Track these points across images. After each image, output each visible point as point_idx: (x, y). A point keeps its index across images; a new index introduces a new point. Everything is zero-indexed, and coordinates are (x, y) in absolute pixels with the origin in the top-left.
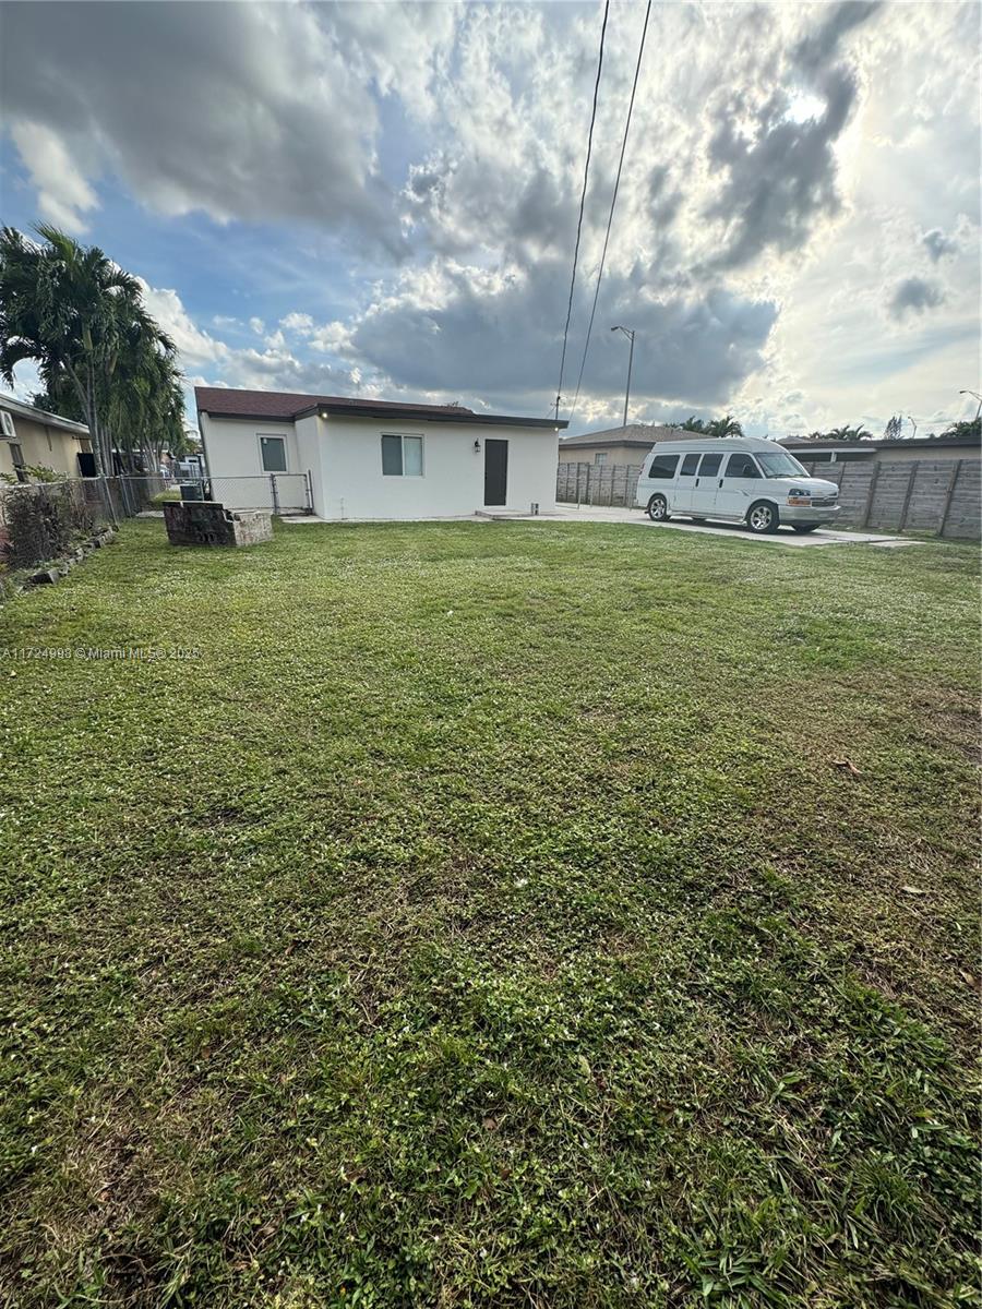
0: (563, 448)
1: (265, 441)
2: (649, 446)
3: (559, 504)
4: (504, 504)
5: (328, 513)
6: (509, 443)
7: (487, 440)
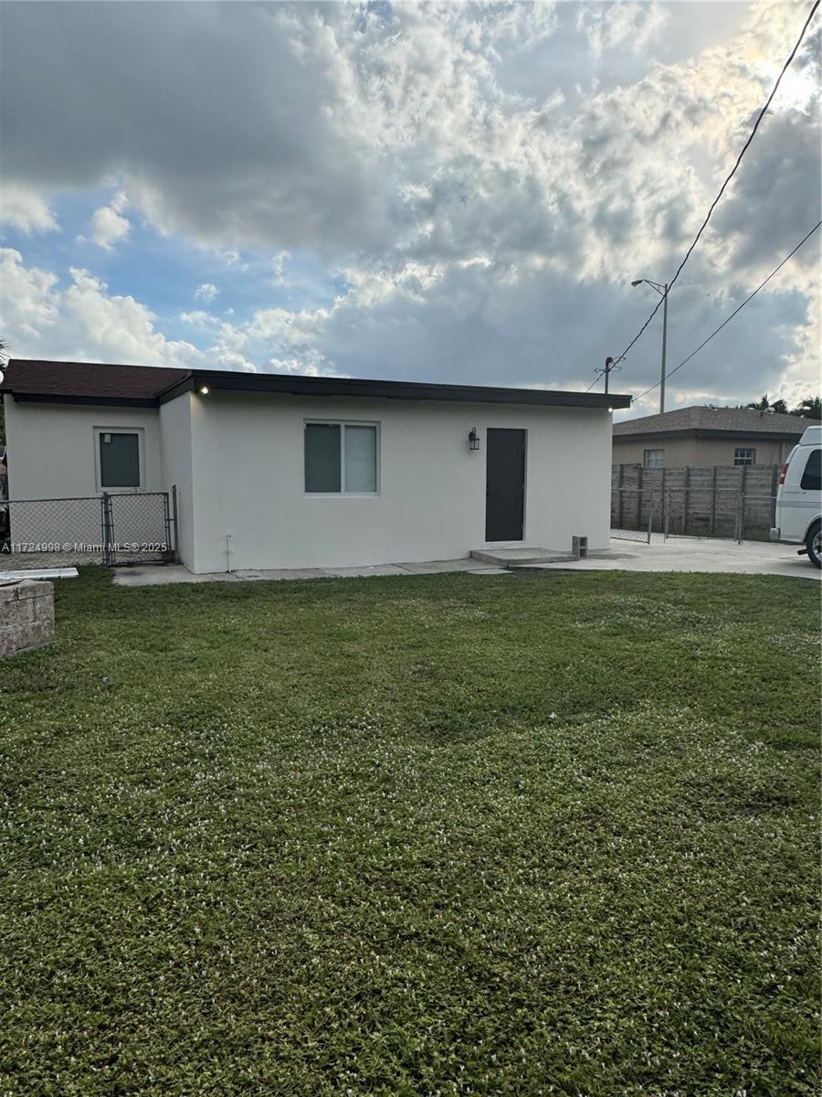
0: (623, 439)
1: (107, 439)
2: (794, 439)
3: (617, 533)
4: (520, 537)
5: (203, 563)
6: (529, 432)
7: (489, 430)
